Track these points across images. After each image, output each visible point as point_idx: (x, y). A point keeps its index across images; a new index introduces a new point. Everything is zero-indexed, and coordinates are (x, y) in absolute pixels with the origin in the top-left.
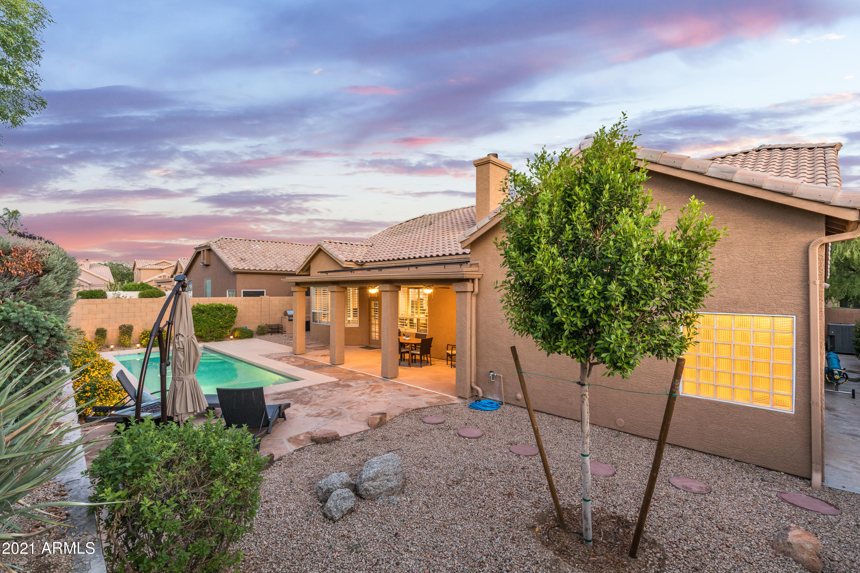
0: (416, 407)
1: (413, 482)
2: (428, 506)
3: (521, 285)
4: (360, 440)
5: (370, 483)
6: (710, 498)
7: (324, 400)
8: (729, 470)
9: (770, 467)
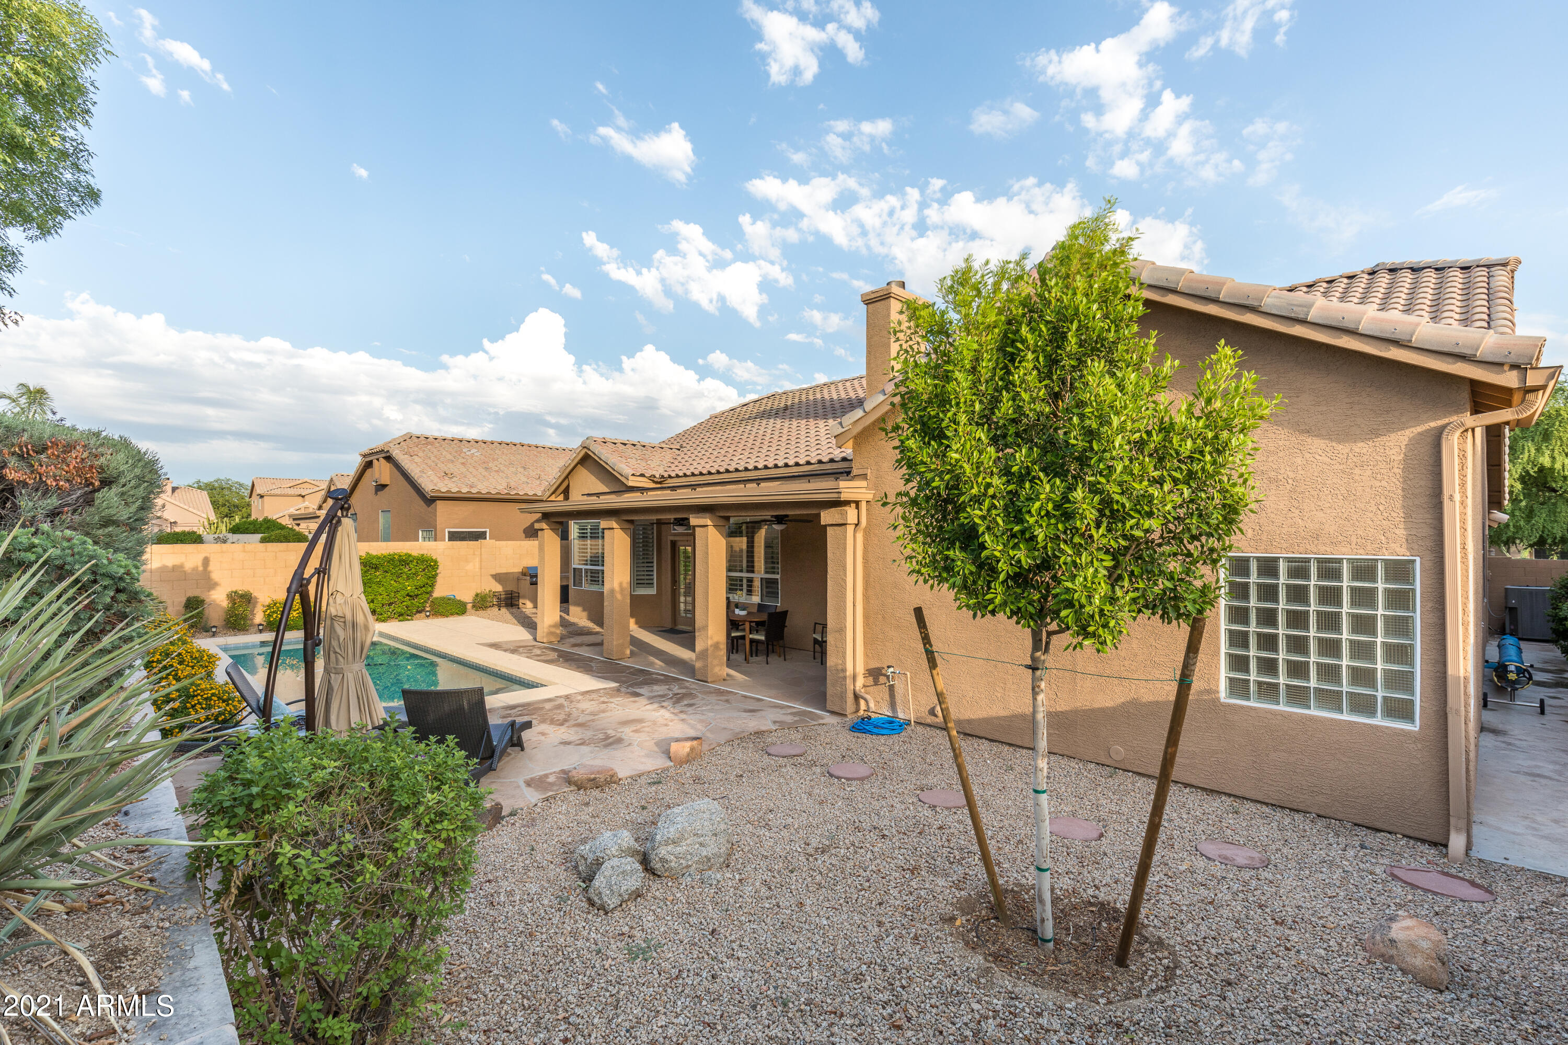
0: (756, 729)
1: (746, 849)
2: (770, 888)
3: (928, 498)
4: (654, 783)
5: (669, 848)
6: (1264, 874)
7: (592, 717)
8: (1305, 831)
9: (1379, 825)
